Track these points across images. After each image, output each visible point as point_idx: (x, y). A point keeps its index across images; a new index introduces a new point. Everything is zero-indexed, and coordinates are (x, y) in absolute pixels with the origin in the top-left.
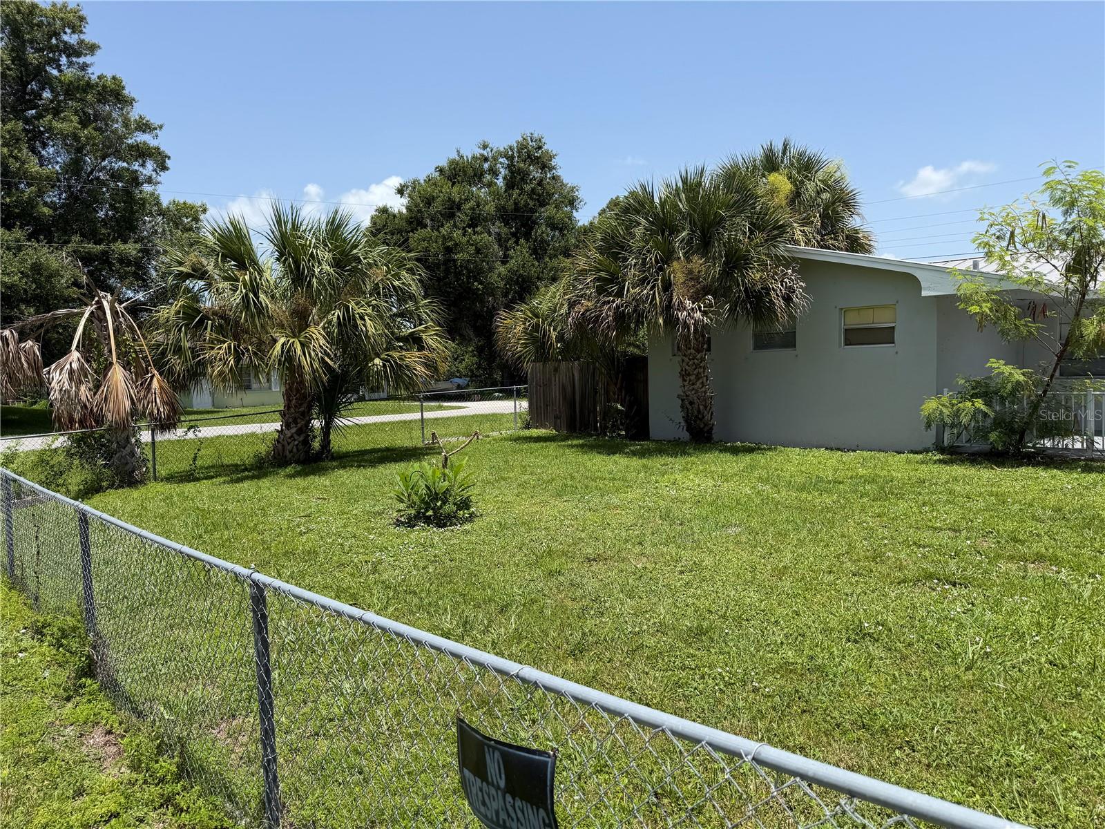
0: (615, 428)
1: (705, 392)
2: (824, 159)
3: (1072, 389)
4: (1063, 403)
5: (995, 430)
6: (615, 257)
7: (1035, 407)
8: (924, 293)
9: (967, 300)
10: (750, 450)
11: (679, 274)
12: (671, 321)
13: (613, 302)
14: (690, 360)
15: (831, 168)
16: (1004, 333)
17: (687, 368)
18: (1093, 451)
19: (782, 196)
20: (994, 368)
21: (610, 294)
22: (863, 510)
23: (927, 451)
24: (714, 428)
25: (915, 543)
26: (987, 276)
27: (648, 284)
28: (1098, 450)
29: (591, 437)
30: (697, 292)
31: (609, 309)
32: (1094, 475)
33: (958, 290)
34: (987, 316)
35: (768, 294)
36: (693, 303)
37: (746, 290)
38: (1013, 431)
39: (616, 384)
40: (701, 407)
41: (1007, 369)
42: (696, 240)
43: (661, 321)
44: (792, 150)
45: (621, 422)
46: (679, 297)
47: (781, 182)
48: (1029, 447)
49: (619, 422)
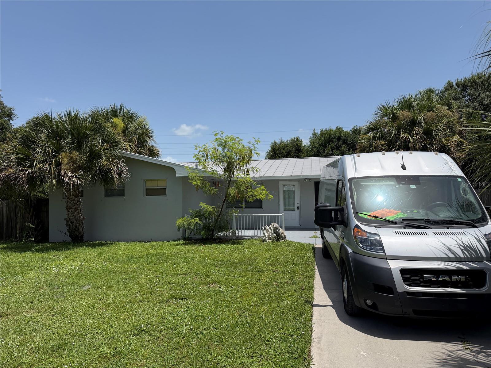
0: (28, 236)
1: (80, 217)
2: (138, 115)
3: (228, 213)
4: (226, 219)
5: (203, 230)
6: (29, 147)
7: (217, 220)
8: (177, 175)
9: (192, 179)
10: (102, 245)
11: (65, 159)
12: (60, 182)
13: (27, 170)
14: (72, 201)
15: (142, 119)
16: (205, 192)
17: (70, 205)
18: (236, 236)
19: (119, 128)
20: (202, 206)
21: (25, 166)
22: (149, 270)
23: (179, 240)
24: (84, 235)
25: (169, 283)
26: (199, 170)
27: (47, 162)
28: (237, 236)
29: (13, 242)
30: (75, 168)
31: (24, 174)
32: (235, 246)
33: (189, 175)
34: (199, 186)
35: (110, 172)
36: (72, 173)
37: (99, 169)
38: (209, 230)
39: (29, 213)
40: (77, 225)
41: (206, 206)
42: (75, 144)
43: (54, 181)
44: (124, 109)
45: (32, 233)
46: (64, 170)
47: (119, 122)
48: (215, 236)
49: (30, 233)
